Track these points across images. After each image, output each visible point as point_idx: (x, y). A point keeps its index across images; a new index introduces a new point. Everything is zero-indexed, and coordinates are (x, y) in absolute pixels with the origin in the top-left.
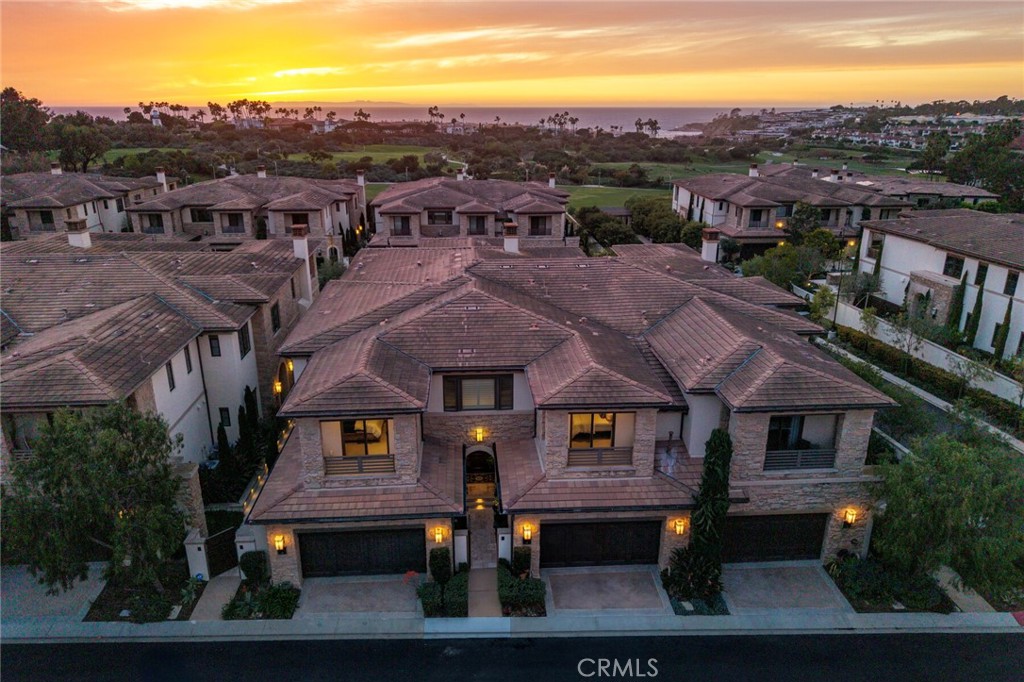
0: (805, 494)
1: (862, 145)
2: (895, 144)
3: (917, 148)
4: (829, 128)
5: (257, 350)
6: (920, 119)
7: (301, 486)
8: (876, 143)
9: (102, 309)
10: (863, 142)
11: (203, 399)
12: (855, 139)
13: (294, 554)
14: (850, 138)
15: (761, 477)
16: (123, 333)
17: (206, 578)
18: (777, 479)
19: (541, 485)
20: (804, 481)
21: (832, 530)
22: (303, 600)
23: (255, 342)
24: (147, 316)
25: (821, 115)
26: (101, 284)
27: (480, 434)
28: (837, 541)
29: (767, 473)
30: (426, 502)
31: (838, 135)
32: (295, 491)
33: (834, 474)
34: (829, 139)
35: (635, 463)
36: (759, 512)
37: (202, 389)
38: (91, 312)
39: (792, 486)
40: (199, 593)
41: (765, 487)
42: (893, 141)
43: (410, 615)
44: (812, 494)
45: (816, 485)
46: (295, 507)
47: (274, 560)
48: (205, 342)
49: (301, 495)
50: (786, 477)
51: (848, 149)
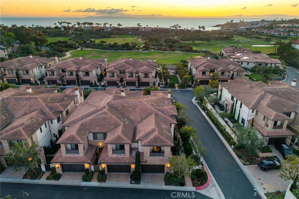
0: (159, 161)
1: (267, 34)
2: (277, 34)
3: (283, 35)
4: (258, 28)
5: (62, 120)
6: (286, 25)
7: (62, 155)
8: (271, 33)
9: (30, 113)
10: (267, 33)
11: (50, 132)
12: (265, 32)
13: (60, 168)
14: (263, 32)
15: (149, 158)
16: (32, 121)
17: (45, 171)
18: (152, 158)
19: (107, 157)
20: (158, 159)
21: (166, 168)
22: (62, 177)
23: (62, 119)
24: (38, 116)
25: (257, 23)
26: (31, 106)
27: (100, 144)
28: (167, 170)
29: (151, 157)
30: (84, 160)
31: (260, 31)
32: (61, 156)
33: (164, 158)
34: (257, 32)
35: (126, 154)
36: (150, 164)
37: (49, 130)
38: (28, 114)
39: (156, 160)
40: (43, 174)
41: (151, 160)
42: (276, 33)
43: (80, 181)
44: (160, 161)
45: (161, 160)
46: (60, 160)
47: (57, 169)
48: (50, 121)
49: (61, 157)
50: (154, 158)
51: (262, 35)
